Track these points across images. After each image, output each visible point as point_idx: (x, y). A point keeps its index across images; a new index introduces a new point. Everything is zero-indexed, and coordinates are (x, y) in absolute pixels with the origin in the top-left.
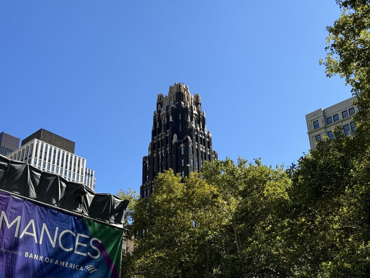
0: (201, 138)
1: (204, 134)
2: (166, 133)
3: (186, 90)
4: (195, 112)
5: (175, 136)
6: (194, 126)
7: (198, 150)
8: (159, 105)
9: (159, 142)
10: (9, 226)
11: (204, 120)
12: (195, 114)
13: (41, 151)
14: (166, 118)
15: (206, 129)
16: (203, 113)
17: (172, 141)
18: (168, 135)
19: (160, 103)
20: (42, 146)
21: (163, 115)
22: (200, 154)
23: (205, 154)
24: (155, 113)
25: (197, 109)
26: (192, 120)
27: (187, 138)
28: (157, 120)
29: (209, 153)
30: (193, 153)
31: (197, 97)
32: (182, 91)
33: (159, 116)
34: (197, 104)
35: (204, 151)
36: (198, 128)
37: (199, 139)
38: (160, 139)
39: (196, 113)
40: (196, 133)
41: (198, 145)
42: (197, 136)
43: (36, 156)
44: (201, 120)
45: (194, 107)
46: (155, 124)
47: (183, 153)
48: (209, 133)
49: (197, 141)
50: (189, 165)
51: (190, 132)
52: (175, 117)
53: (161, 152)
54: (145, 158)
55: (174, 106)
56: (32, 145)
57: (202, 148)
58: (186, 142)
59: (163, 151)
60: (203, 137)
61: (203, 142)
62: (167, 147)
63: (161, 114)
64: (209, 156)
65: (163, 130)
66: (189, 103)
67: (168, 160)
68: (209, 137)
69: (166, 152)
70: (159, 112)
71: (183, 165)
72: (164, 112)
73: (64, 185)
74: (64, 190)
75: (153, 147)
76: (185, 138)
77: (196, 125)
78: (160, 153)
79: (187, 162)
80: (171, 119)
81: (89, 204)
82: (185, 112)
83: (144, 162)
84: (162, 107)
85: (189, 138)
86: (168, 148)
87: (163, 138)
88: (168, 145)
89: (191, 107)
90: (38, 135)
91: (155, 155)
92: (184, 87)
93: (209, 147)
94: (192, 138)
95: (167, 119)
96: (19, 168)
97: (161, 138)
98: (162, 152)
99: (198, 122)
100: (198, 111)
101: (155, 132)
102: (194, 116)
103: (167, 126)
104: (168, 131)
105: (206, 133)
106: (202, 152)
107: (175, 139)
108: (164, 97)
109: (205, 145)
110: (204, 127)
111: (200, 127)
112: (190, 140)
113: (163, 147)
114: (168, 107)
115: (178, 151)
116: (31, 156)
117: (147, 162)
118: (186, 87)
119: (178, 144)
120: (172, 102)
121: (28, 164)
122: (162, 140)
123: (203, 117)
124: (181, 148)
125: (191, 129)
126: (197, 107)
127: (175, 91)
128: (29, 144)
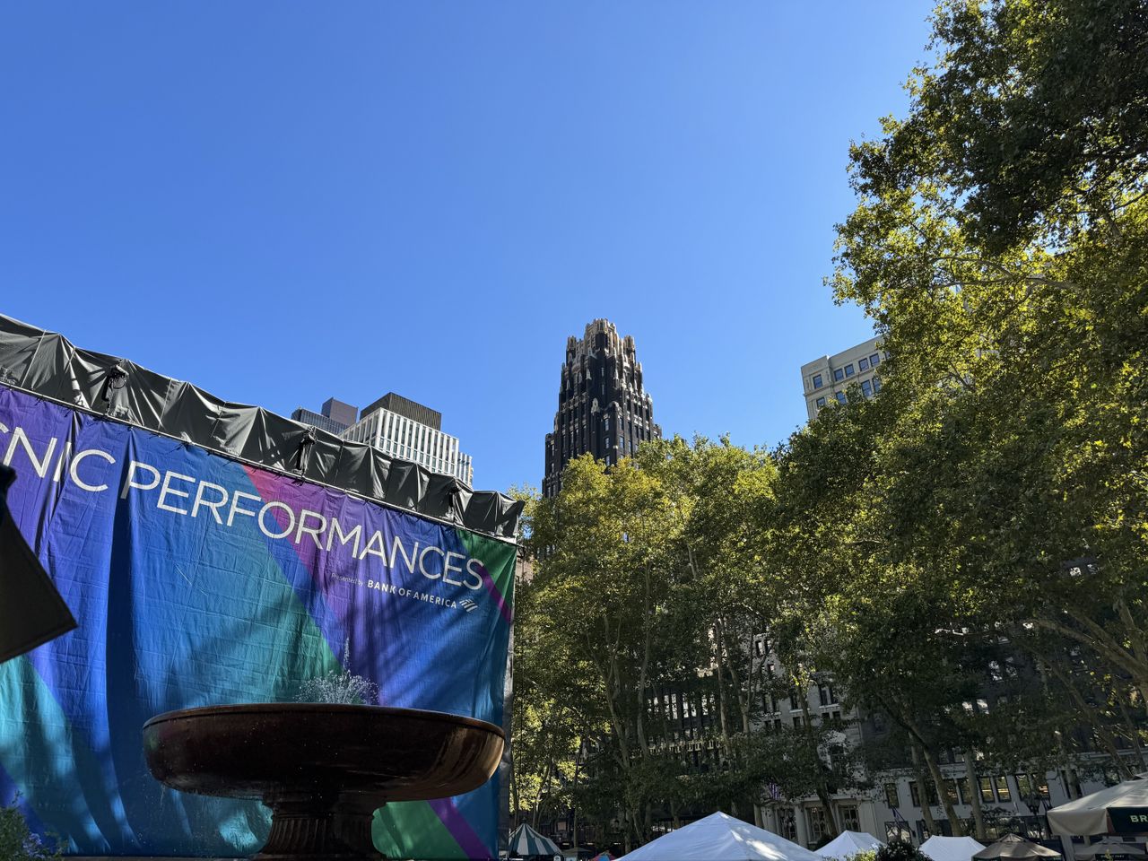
0: (636, 405)
1: (641, 399)
2: (581, 397)
3: (612, 330)
4: (626, 364)
5: (595, 401)
6: (625, 386)
7: (630, 423)
8: (570, 354)
9: (570, 411)
10: (344, 541)
11: (640, 376)
12: (626, 368)
13: (391, 427)
14: (580, 375)
15: (643, 390)
16: (639, 366)
17: (590, 410)
18: (584, 400)
19: (571, 352)
20: (392, 418)
21: (576, 369)
22: (634, 429)
23: (642, 429)
24: (563, 367)
25: (629, 360)
26: (621, 377)
27: (615, 405)
28: (567, 377)
29: (648, 428)
30: (623, 428)
31: (629, 341)
32: (606, 332)
33: (570, 371)
34: (629, 351)
35: (641, 425)
36: (631, 390)
37: (632, 406)
38: (571, 407)
39: (629, 366)
40: (628, 397)
41: (630, 416)
42: (629, 402)
43: (383, 434)
44: (635, 377)
45: (625, 357)
46: (564, 383)
47: (607, 429)
48: (647, 396)
49: (629, 409)
50: (617, 447)
51: (619, 395)
52: (595, 373)
54: (549, 436)
55: (592, 355)
56: (377, 418)
57: (638, 420)
58: (613, 410)
59: (577, 425)
60: (639, 404)
61: (639, 411)
62: (582, 419)
63: (573, 368)
64: (649, 433)
65: (575, 393)
66: (615, 350)
67: (585, 439)
68: (647, 403)
69: (581, 426)
70: (570, 364)
71: (607, 447)
72: (577, 364)
73: (426, 478)
74: (426, 485)
75: (562, 420)
76: (610, 405)
77: (627, 384)
78: (572, 428)
79: (614, 442)
80: (588, 376)
81: (464, 509)
82: (610, 364)
83: (548, 443)
84: (574, 357)
85: (617, 405)
86: (584, 422)
87: (576, 404)
88: (584, 416)
89: (620, 357)
90: (385, 402)
91: (564, 431)
92: (609, 325)
93: (648, 419)
94: (621, 405)
95: (583, 375)
96: (357, 452)
97: (574, 406)
98: (574, 427)
99: (631, 379)
100: (631, 363)
101: (564, 397)
102: (625, 370)
103: (583, 387)
104: (584, 394)
105: (643, 397)
106: (637, 427)
107: (595, 408)
108: (578, 341)
109: (641, 416)
110: (639, 387)
111: (633, 387)
112: (619, 409)
113: (577, 420)
114: (583, 357)
115: (600, 425)
116: (375, 434)
117: (552, 442)
118: (612, 325)
119: (599, 415)
120: (590, 349)
121: (371, 447)
122: (575, 408)
123: (639, 372)
124: (604, 420)
125: (620, 391)
126: (629, 357)
127: (594, 331)
128: (372, 416)
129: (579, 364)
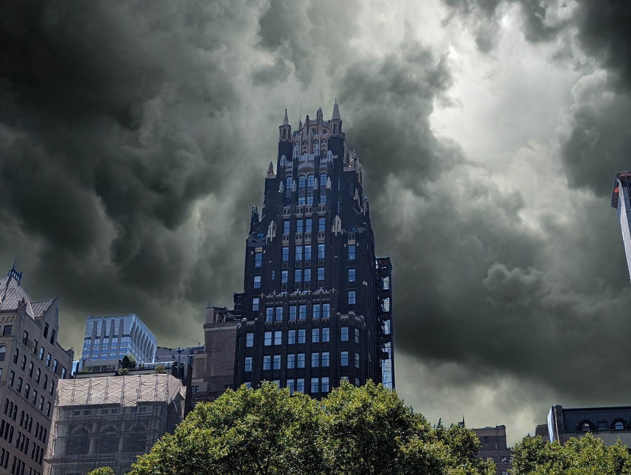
2: (318, 208)
5: (338, 219)
18: (321, 213)
21: (306, 170)
28: (290, 175)
50: (366, 284)
52: (334, 184)
53: (303, 242)
59: (308, 240)
62: (317, 235)
63: (300, 167)
72: (307, 165)
76: (360, 230)
78: (299, 241)
80: (329, 185)
83: (250, 248)
86: (321, 239)
87: (308, 214)
91: (286, 242)
95: (318, 181)
97: (304, 215)
104: (321, 205)
107: (338, 226)
114: (317, 160)
117: (258, 250)
119: (344, 238)
122: (305, 218)
124: (348, 246)
125: (365, 216)
129: (311, 165)
